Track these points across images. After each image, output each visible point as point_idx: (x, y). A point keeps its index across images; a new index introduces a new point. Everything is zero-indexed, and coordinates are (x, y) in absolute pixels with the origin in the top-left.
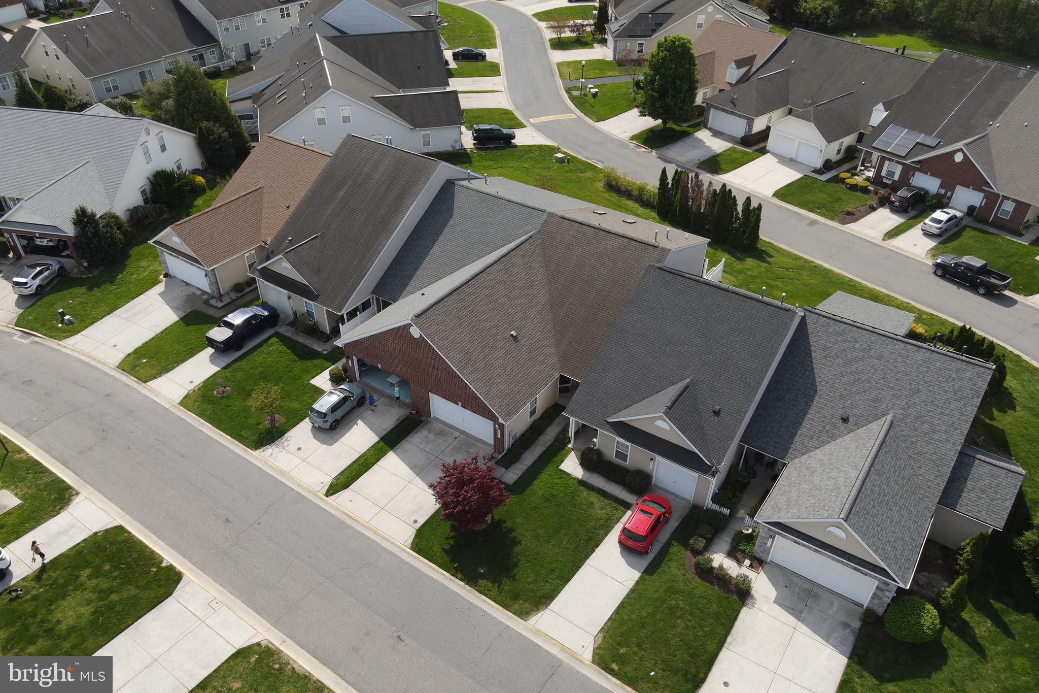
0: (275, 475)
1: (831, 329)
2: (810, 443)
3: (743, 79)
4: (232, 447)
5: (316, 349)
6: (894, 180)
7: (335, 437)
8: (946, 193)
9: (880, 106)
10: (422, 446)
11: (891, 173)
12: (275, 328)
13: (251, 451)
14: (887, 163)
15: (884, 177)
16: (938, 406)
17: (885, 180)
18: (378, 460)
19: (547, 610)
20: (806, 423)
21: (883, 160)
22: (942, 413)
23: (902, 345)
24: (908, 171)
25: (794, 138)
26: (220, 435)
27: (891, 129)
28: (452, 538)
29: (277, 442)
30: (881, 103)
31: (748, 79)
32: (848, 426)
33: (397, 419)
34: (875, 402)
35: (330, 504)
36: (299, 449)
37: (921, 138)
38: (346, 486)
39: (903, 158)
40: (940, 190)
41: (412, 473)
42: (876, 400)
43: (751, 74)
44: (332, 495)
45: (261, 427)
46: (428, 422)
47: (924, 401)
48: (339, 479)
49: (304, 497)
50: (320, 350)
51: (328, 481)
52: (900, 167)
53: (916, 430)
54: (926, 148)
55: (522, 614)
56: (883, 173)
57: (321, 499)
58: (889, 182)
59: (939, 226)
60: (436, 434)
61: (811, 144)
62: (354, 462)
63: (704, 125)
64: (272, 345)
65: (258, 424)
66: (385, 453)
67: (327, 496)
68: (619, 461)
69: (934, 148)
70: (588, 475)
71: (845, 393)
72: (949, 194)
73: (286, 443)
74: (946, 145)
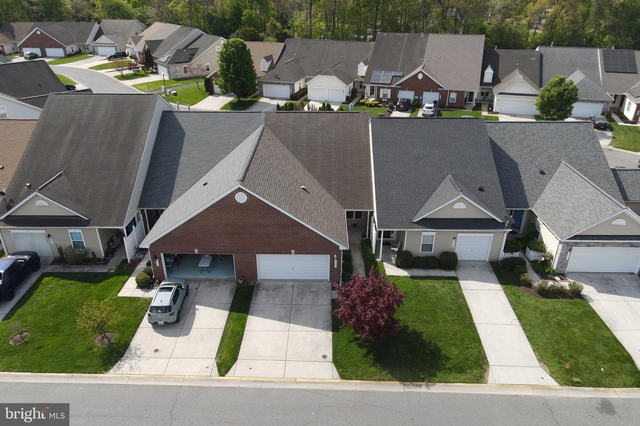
0: (150, 383)
1: (497, 128)
2: (534, 193)
3: (272, 67)
4: (73, 381)
5: (100, 271)
6: (388, 99)
7: (185, 326)
8: (419, 98)
9: (362, 64)
10: (271, 302)
11: (385, 95)
12: (40, 271)
13: (102, 375)
14: (381, 90)
15: (382, 98)
16: (581, 149)
17: (383, 100)
18: (244, 327)
19: (491, 367)
20: (525, 183)
21: (379, 88)
22: (586, 152)
23: (539, 124)
24: (394, 92)
25: (325, 88)
26: (48, 376)
27: (375, 73)
28: (368, 353)
29: (126, 355)
30: (362, 62)
31: (274, 67)
32: (546, 175)
33: (231, 293)
34: (550, 158)
35: (232, 381)
36: (156, 351)
37: (393, 74)
38: (234, 358)
39: (390, 84)
40: (415, 97)
41: (284, 323)
42: (550, 157)
43: (275, 64)
44: (227, 372)
45: (95, 350)
46: (259, 285)
47: (573, 149)
48: (221, 357)
49: (200, 387)
50: (105, 271)
51: (212, 363)
52: (390, 90)
53: (581, 165)
54: (399, 77)
55: (479, 380)
56: (381, 96)
57: (218, 380)
58: (386, 100)
59: (432, 110)
60: (274, 290)
61: (336, 89)
62: (223, 338)
63: (261, 95)
64: (48, 283)
65: (91, 349)
66: (245, 320)
67: (223, 376)
68: (427, 253)
69: (402, 77)
70: (410, 271)
71: (531, 158)
72: (421, 97)
73: (138, 352)
74: (407, 74)
